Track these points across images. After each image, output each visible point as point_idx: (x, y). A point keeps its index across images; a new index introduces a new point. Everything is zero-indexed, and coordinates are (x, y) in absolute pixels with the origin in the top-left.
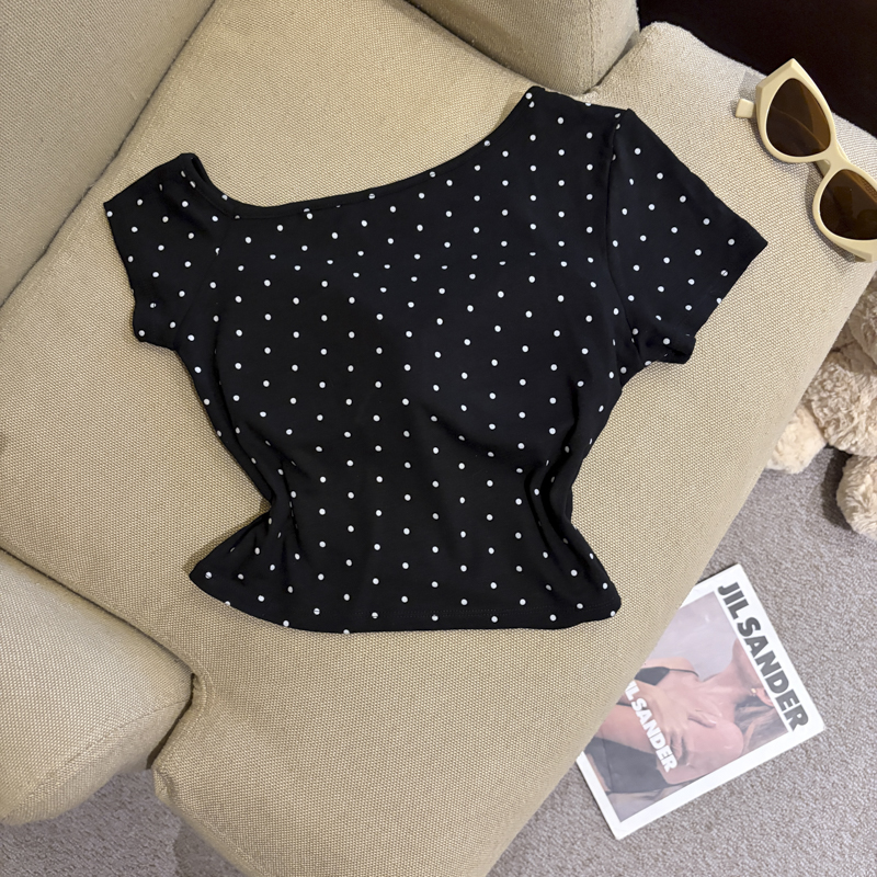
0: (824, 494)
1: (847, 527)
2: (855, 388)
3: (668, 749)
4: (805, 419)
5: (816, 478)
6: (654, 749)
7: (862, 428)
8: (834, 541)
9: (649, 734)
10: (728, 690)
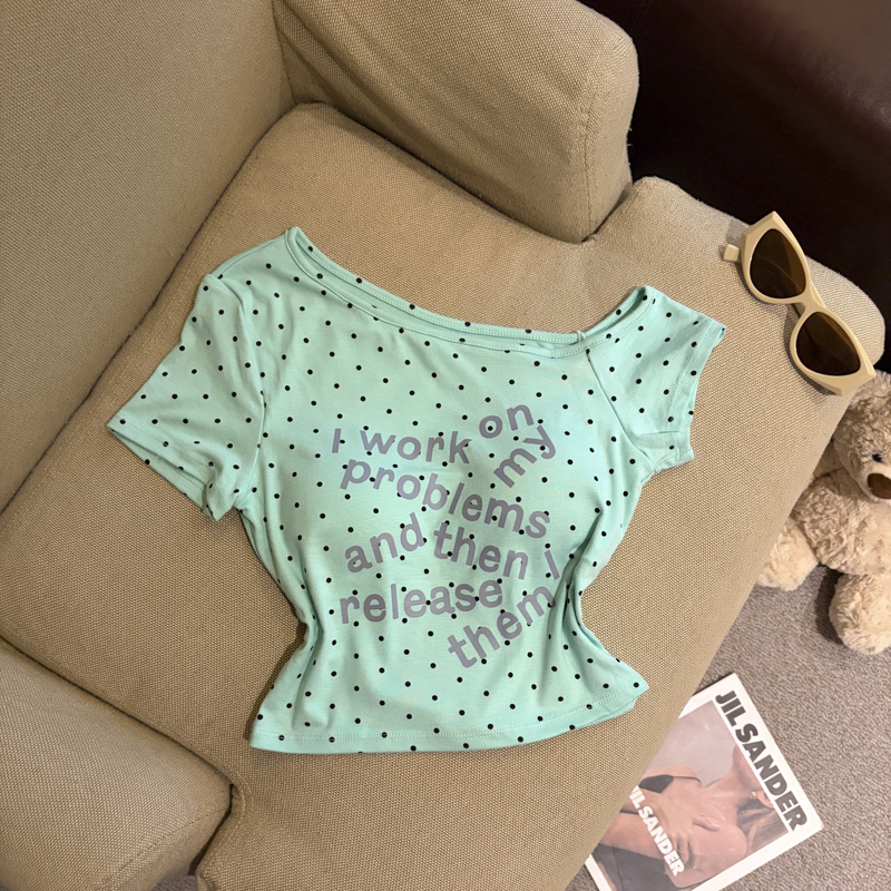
0: (818, 610)
1: (839, 642)
2: (844, 511)
3: (675, 854)
4: (799, 539)
5: (810, 595)
6: (663, 855)
7: (851, 548)
8: (827, 655)
9: (657, 840)
10: (730, 794)
